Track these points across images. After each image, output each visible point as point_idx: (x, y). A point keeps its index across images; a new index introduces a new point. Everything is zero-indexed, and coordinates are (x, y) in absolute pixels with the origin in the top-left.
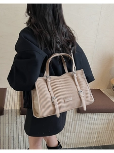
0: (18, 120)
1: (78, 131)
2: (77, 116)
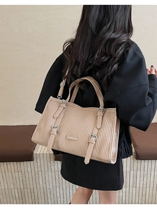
0: (53, 168)
1: (141, 186)
2: (136, 164)
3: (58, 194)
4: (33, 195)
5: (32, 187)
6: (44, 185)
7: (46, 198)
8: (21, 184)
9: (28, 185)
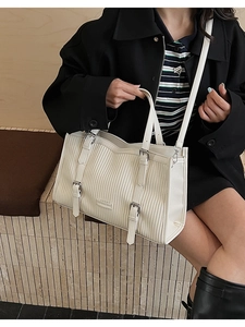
3: (90, 283)
4: (38, 278)
5: (36, 265)
6: (62, 262)
7: (64, 287)
8: (15, 257)
9: (28, 260)
